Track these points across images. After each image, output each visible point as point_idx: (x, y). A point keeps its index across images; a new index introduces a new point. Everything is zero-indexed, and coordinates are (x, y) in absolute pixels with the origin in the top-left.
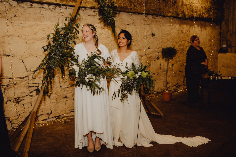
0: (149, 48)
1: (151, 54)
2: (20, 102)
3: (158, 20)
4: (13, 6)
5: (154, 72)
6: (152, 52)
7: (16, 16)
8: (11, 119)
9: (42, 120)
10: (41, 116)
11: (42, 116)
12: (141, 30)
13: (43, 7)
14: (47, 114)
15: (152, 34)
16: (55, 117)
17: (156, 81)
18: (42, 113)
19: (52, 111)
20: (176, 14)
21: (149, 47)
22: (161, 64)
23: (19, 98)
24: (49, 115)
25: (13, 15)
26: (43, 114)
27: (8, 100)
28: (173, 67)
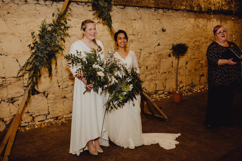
0: (159, 45)
1: (161, 51)
2: (14, 102)
3: (170, 14)
4: (7, 3)
5: (165, 71)
6: (163, 49)
7: (9, 13)
8: (5, 120)
9: (39, 121)
10: (37, 117)
11: (39, 117)
12: (150, 26)
13: (39, 3)
14: (44, 115)
15: (163, 29)
16: (53, 118)
17: (167, 80)
18: (38, 114)
19: (49, 112)
20: (190, 8)
21: (159, 43)
22: (172, 62)
23: (14, 98)
24: (47, 116)
25: (6, 12)
26: (40, 115)
27: (2, 100)
28: (187, 65)
